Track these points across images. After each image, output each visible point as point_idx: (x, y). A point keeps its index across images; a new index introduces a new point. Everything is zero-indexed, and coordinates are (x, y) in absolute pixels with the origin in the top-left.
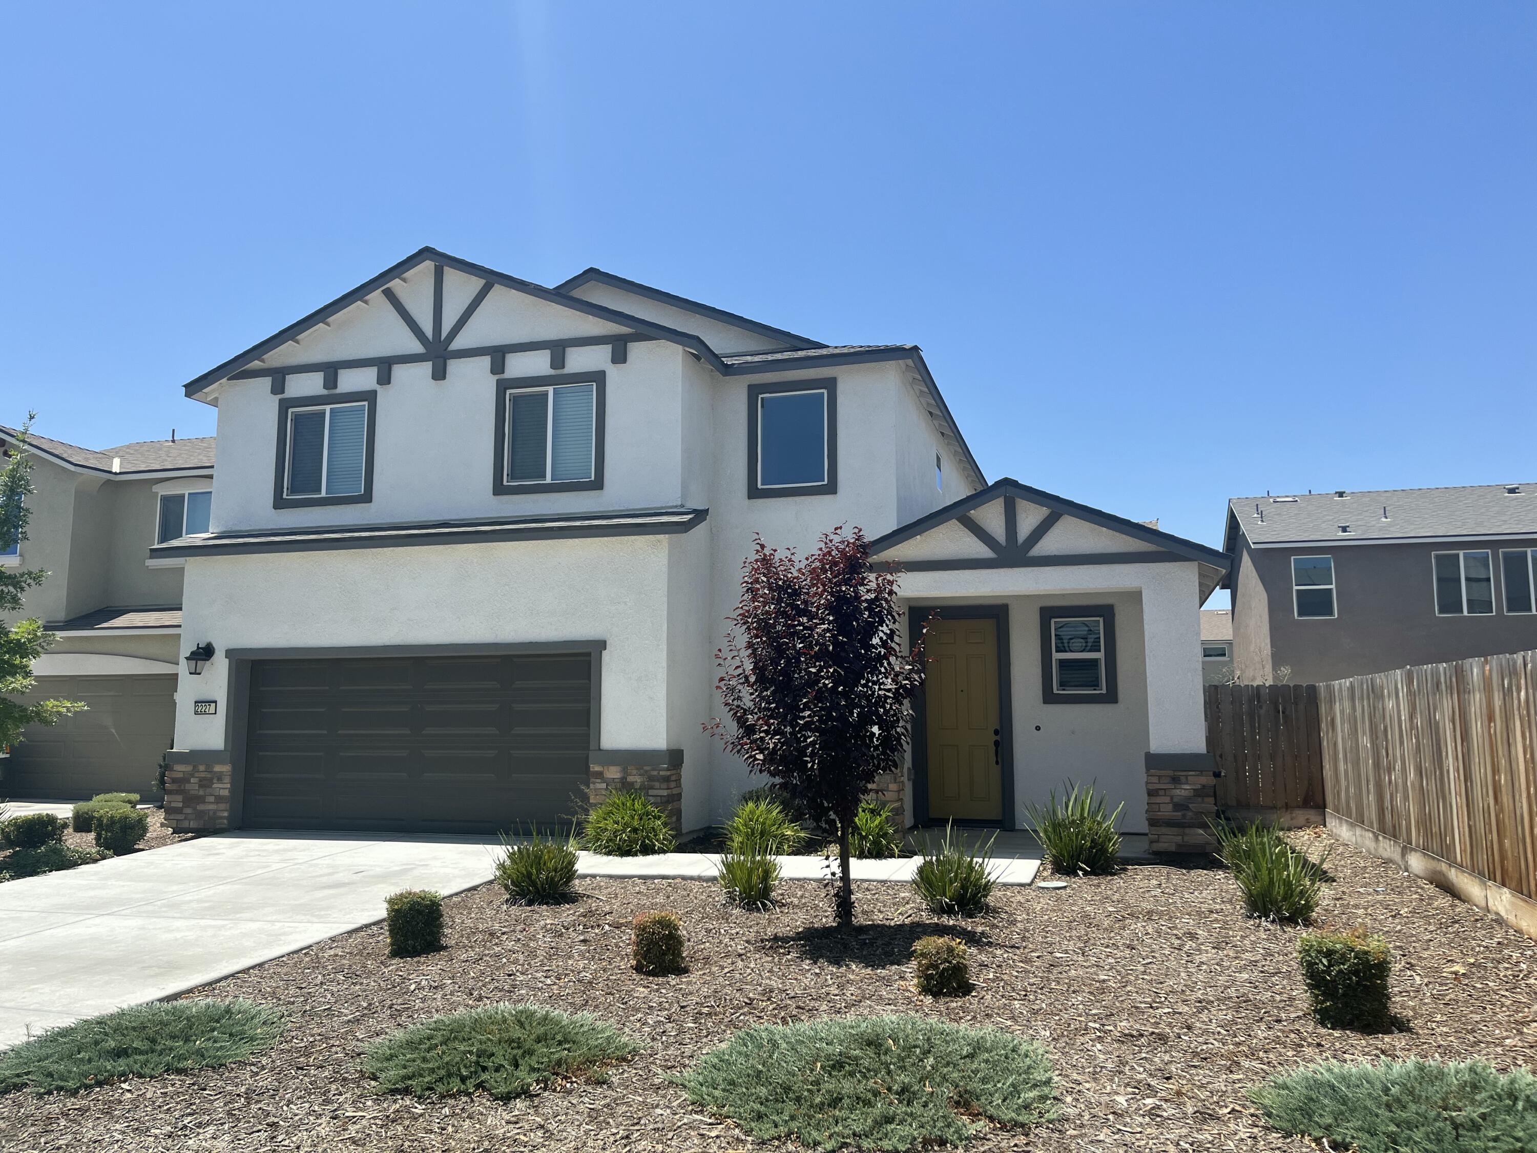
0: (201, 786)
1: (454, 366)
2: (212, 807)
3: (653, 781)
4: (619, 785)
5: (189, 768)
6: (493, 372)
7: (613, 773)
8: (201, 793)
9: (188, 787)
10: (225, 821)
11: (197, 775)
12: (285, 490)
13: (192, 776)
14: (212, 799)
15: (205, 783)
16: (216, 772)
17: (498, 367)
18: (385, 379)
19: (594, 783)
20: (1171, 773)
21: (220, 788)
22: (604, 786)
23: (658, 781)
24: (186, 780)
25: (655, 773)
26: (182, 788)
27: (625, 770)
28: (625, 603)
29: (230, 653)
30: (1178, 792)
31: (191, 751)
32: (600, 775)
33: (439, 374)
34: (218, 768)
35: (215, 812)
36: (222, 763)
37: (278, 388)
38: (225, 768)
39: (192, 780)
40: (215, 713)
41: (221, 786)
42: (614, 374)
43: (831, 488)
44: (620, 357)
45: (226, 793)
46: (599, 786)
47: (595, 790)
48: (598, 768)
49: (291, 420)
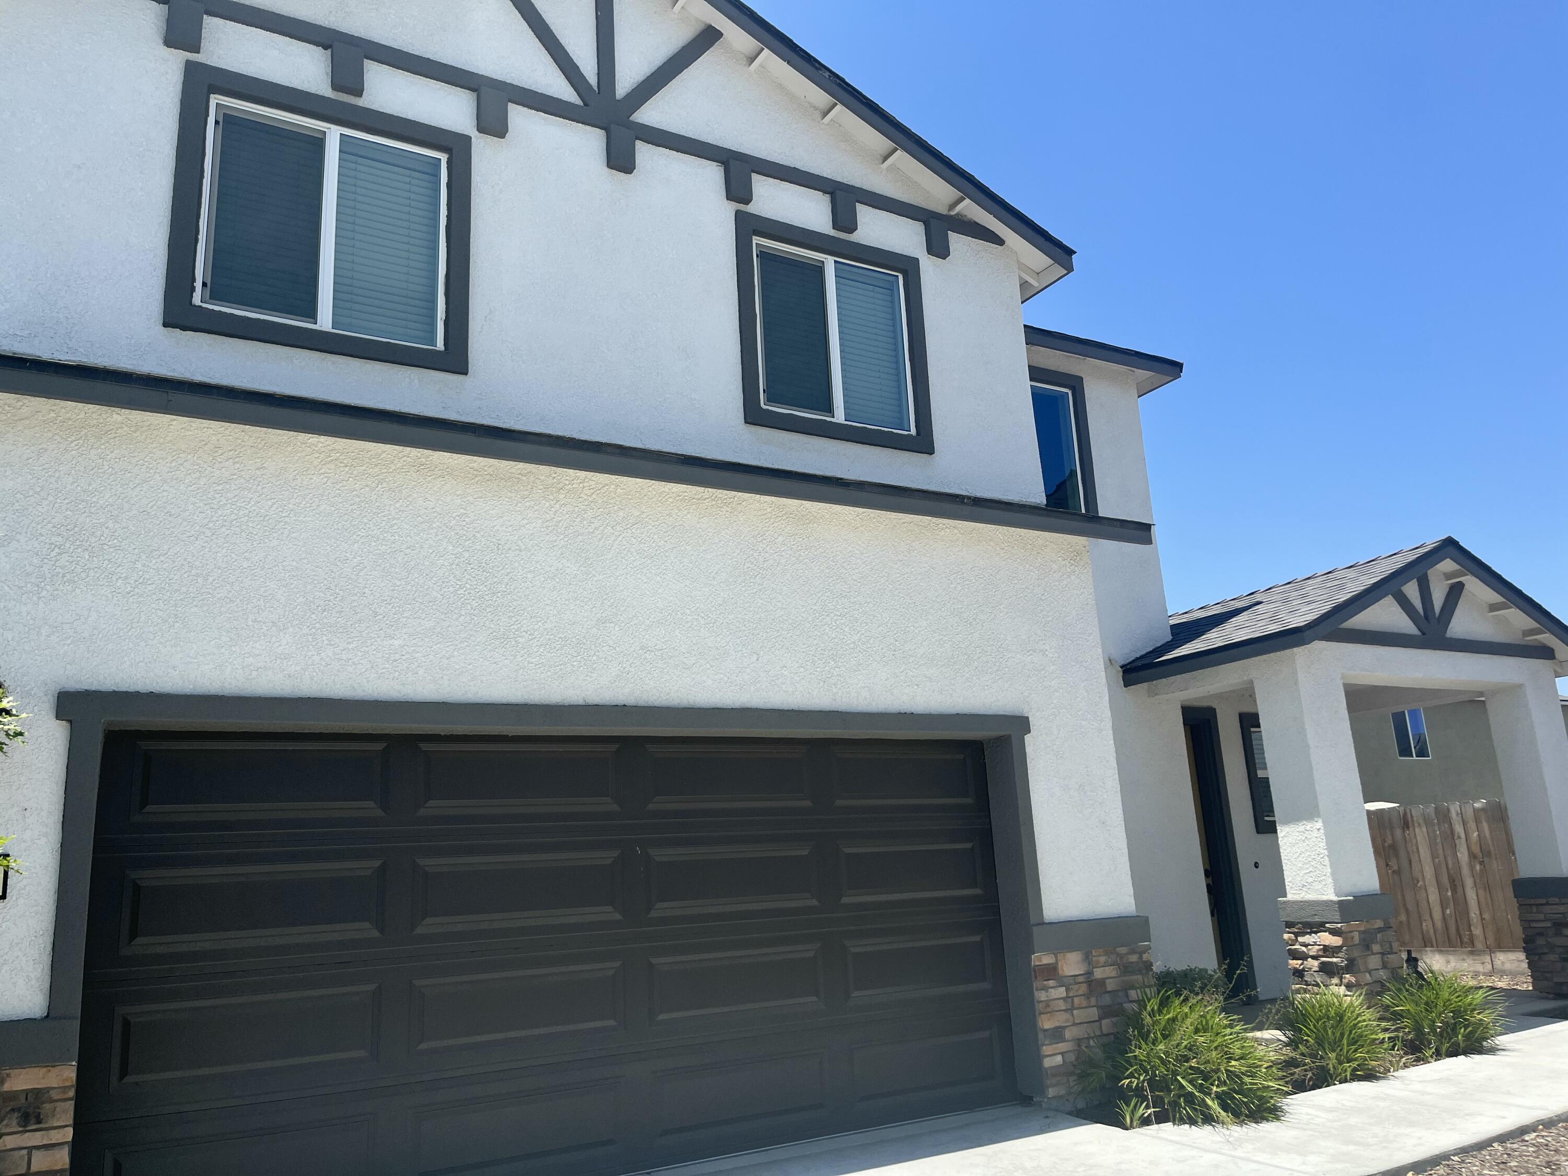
4: (1083, 988)
6: (730, 196)
7: (1073, 964)
12: (198, 285)
16: (16, 1096)
17: (737, 190)
18: (492, 123)
19: (1046, 989)
21: (30, 1149)
22: (1061, 993)
25: (1134, 958)
27: (1087, 958)
29: (69, 705)
32: (1051, 971)
33: (620, 161)
34: (23, 1080)
36: (50, 1060)
37: (179, 31)
40: (4, 896)
42: (932, 270)
44: (938, 247)
46: (1053, 993)
47: (1047, 1003)
48: (1047, 959)
49: (217, 122)
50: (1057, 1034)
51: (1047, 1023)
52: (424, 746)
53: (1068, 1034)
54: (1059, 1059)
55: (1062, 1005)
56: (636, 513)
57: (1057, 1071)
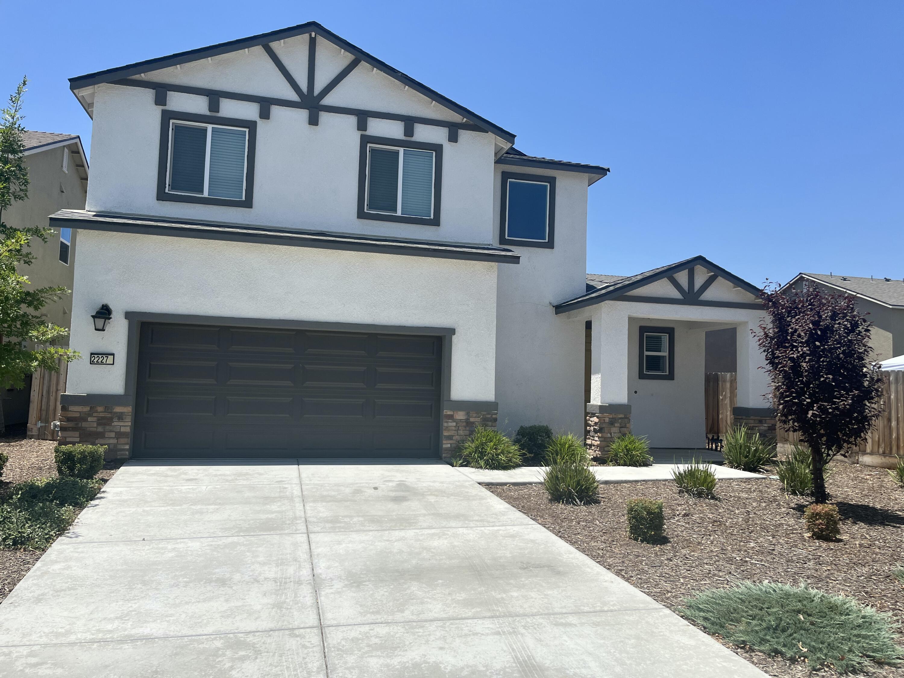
0: (99, 424)
1: (324, 117)
2: (114, 441)
3: (488, 421)
4: (464, 424)
5: (87, 409)
6: (359, 129)
7: (460, 415)
8: (100, 429)
9: (84, 424)
10: (127, 453)
11: (95, 414)
12: (167, 186)
13: (90, 415)
14: (113, 435)
15: (104, 422)
16: (116, 413)
17: (362, 126)
18: (265, 114)
19: (447, 422)
20: (759, 418)
21: (121, 426)
22: (454, 424)
23: (491, 421)
24: (83, 418)
25: (489, 416)
26: (80, 425)
27: (468, 414)
28: (468, 305)
29: (129, 315)
30: (762, 428)
31: (88, 395)
32: (451, 417)
33: (313, 121)
34: (118, 409)
35: (115, 445)
36: (123, 405)
37: (160, 100)
38: (128, 410)
39: (89, 419)
40: (113, 364)
41: (122, 424)
42: (448, 149)
43: (550, 245)
44: (453, 138)
45: (128, 430)
46: (450, 424)
47: (447, 427)
48: (449, 413)
49: (173, 129)
50: (450, 438)
51: (446, 433)
52: (231, 330)
53: (454, 438)
54: (449, 445)
55: (454, 428)
56: (301, 256)
57: (447, 449)
